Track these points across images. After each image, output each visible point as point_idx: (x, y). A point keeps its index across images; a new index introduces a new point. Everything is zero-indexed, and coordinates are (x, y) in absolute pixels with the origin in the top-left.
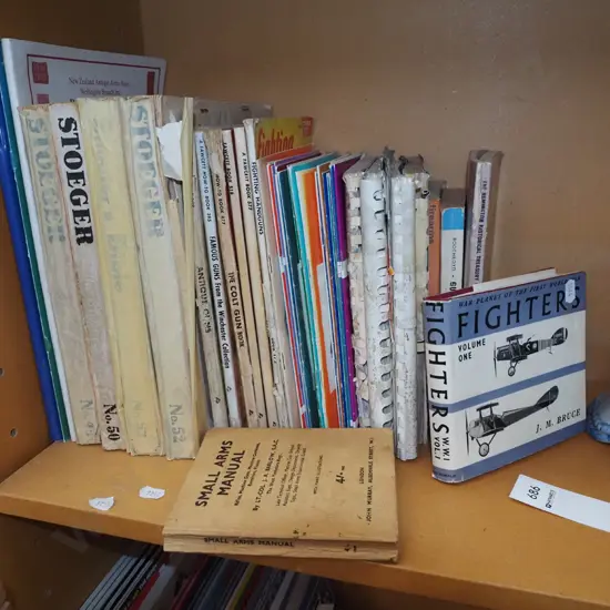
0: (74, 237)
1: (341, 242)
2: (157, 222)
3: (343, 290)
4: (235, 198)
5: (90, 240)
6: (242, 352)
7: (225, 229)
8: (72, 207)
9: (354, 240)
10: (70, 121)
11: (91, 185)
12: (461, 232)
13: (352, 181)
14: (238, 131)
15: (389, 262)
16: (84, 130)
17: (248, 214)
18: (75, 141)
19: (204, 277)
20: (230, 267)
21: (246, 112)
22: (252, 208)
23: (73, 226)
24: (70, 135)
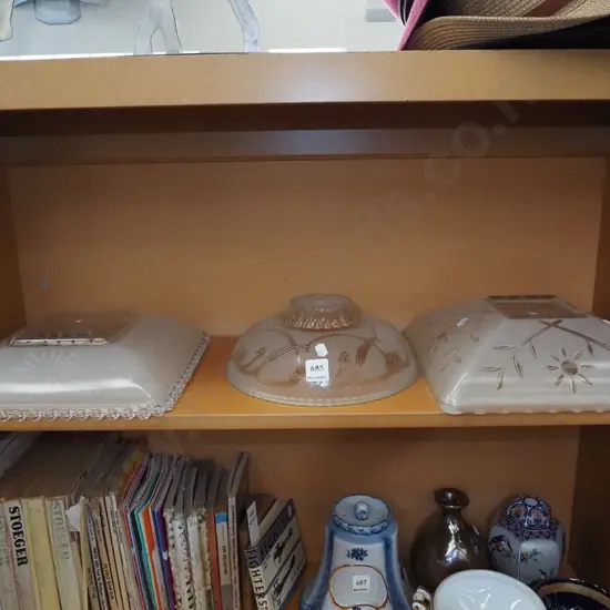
0: (16, 562)
1: (164, 543)
2: (66, 553)
3: (166, 565)
4: (106, 528)
5: (26, 563)
6: (113, 602)
7: (102, 544)
8: (15, 548)
9: (171, 542)
10: (16, 508)
11: (27, 536)
12: (225, 524)
13: (167, 515)
14: (107, 499)
15: (189, 555)
16: (24, 513)
17: (114, 535)
18: (19, 517)
19: (91, 572)
20: (105, 561)
21: (110, 490)
22: (115, 532)
23: (16, 557)
24: (16, 514)
